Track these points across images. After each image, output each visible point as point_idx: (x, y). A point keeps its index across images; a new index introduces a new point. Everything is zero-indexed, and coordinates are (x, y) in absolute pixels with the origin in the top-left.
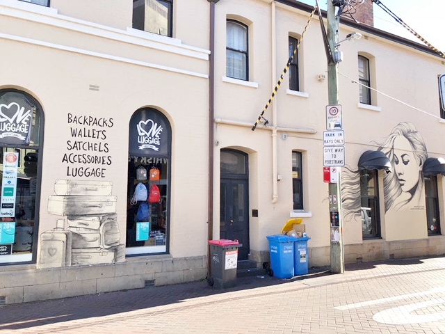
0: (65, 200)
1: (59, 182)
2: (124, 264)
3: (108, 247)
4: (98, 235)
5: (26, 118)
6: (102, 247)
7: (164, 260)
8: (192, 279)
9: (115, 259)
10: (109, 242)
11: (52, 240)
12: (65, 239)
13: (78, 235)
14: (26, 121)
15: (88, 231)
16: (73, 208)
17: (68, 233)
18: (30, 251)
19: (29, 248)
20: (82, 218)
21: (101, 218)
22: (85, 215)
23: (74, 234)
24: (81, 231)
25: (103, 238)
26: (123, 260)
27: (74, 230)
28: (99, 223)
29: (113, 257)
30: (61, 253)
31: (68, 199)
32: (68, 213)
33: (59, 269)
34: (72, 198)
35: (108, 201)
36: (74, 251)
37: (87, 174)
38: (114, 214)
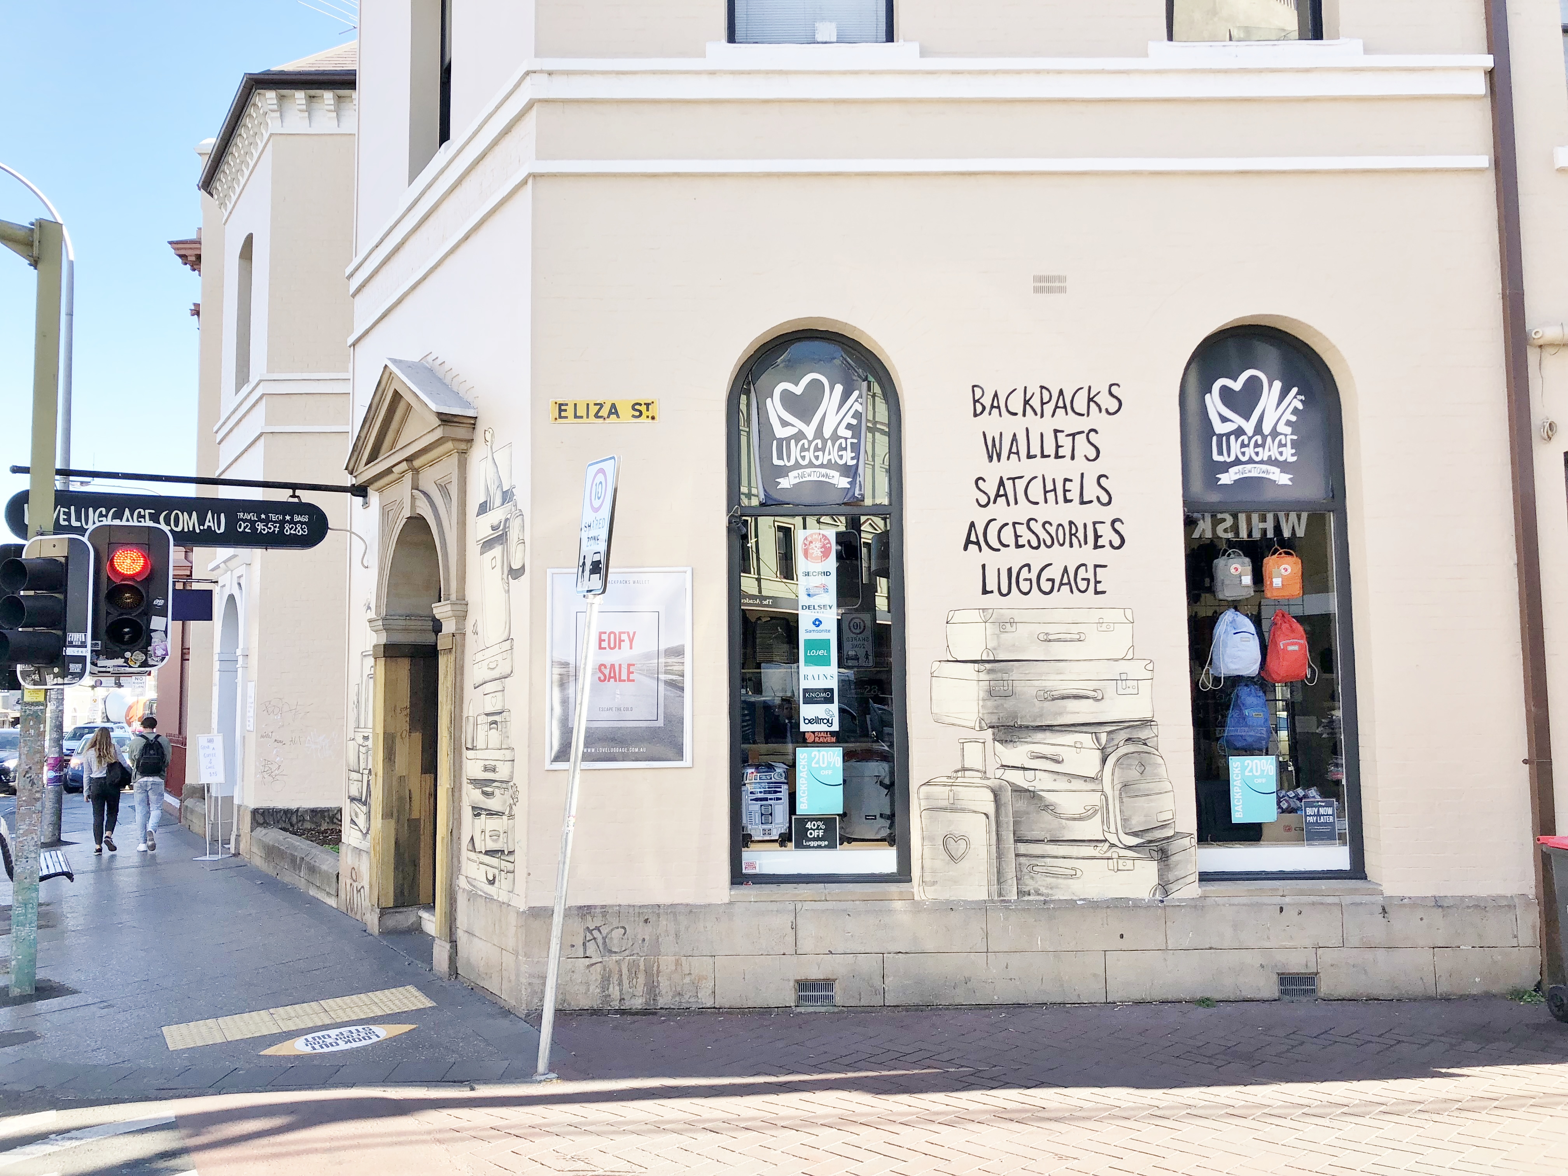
0: (983, 676)
1: (958, 617)
2: (1197, 906)
3: (1133, 841)
4: (1095, 799)
5: (849, 419)
6: (1113, 839)
7: (1347, 900)
8: (1476, 985)
9: (1164, 886)
10: (1137, 824)
11: (953, 809)
12: (991, 809)
13: (1032, 795)
14: (849, 426)
15: (1062, 784)
16: (1009, 704)
17: (1001, 787)
18: (890, 840)
19: (885, 833)
20: (1039, 736)
21: (1103, 737)
22: (1049, 728)
23: (1018, 790)
24: (1041, 782)
25: (1114, 806)
26: (1190, 890)
27: (1018, 778)
28: (1097, 755)
29: (1155, 881)
30: (983, 852)
31: (989, 671)
32: (994, 720)
33: (982, 907)
34: (1002, 671)
35: (1122, 679)
36: (1023, 848)
37: (1047, 587)
38: (1146, 723)
